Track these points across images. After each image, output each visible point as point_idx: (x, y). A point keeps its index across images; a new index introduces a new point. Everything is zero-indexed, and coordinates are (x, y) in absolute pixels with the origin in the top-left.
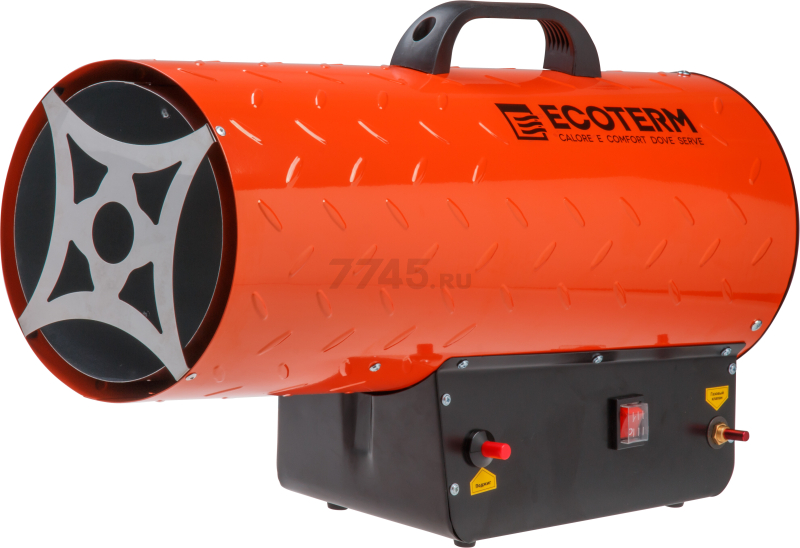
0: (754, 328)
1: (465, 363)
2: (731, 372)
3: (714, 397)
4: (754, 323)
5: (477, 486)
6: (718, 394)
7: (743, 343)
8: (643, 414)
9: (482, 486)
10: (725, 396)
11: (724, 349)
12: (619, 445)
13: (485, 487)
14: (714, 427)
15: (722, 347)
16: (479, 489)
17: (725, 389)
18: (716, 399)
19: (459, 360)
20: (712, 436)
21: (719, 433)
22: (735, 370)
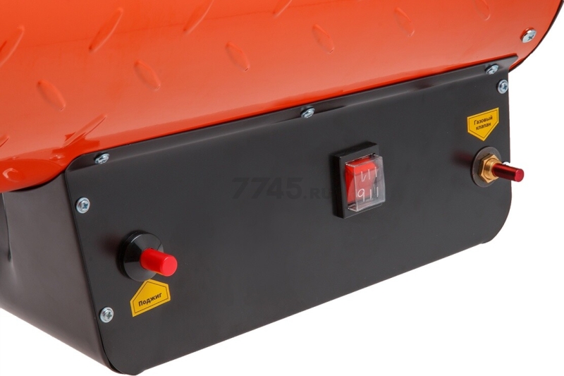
0: (526, 39)
1: (105, 157)
2: (502, 91)
3: (479, 126)
4: (525, 33)
5: (141, 303)
6: (485, 120)
7: (514, 55)
8: (376, 171)
9: (148, 301)
10: (495, 122)
11: (490, 67)
12: (346, 212)
13: (153, 302)
14: (481, 162)
15: (487, 65)
16: (145, 306)
17: (494, 113)
18: (483, 127)
19: (96, 154)
20: (479, 173)
21: (487, 168)
22: (505, 87)
